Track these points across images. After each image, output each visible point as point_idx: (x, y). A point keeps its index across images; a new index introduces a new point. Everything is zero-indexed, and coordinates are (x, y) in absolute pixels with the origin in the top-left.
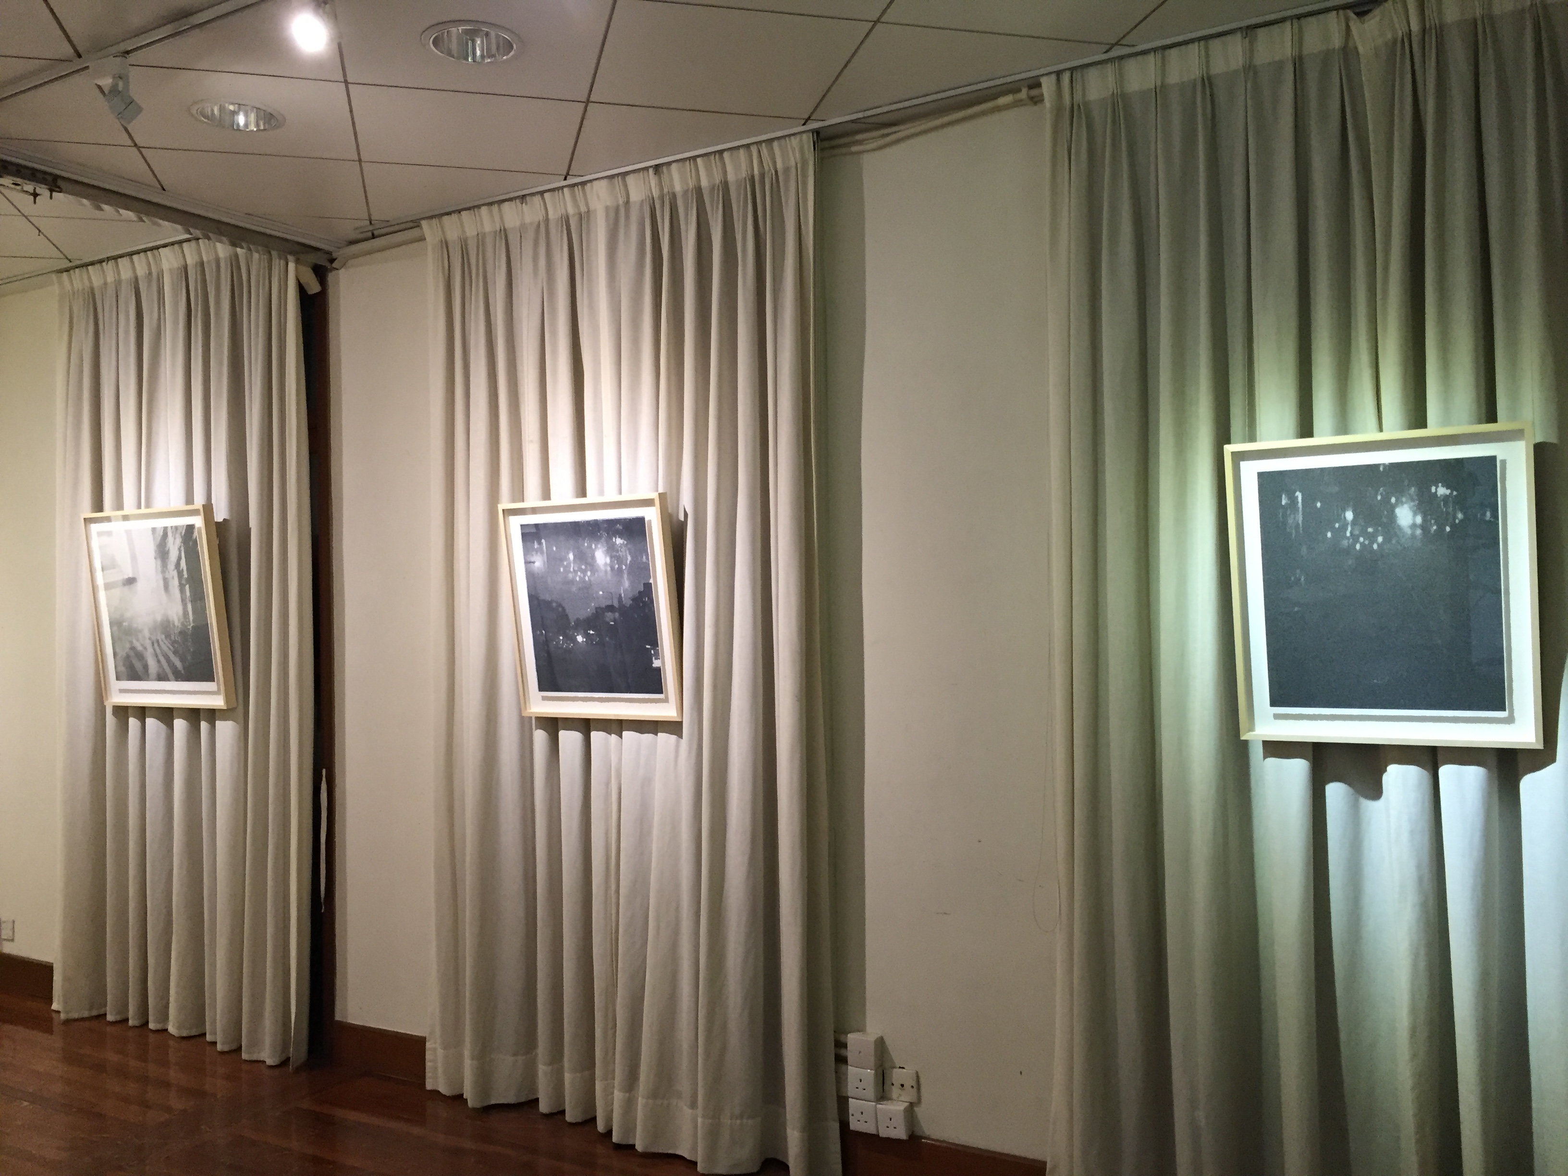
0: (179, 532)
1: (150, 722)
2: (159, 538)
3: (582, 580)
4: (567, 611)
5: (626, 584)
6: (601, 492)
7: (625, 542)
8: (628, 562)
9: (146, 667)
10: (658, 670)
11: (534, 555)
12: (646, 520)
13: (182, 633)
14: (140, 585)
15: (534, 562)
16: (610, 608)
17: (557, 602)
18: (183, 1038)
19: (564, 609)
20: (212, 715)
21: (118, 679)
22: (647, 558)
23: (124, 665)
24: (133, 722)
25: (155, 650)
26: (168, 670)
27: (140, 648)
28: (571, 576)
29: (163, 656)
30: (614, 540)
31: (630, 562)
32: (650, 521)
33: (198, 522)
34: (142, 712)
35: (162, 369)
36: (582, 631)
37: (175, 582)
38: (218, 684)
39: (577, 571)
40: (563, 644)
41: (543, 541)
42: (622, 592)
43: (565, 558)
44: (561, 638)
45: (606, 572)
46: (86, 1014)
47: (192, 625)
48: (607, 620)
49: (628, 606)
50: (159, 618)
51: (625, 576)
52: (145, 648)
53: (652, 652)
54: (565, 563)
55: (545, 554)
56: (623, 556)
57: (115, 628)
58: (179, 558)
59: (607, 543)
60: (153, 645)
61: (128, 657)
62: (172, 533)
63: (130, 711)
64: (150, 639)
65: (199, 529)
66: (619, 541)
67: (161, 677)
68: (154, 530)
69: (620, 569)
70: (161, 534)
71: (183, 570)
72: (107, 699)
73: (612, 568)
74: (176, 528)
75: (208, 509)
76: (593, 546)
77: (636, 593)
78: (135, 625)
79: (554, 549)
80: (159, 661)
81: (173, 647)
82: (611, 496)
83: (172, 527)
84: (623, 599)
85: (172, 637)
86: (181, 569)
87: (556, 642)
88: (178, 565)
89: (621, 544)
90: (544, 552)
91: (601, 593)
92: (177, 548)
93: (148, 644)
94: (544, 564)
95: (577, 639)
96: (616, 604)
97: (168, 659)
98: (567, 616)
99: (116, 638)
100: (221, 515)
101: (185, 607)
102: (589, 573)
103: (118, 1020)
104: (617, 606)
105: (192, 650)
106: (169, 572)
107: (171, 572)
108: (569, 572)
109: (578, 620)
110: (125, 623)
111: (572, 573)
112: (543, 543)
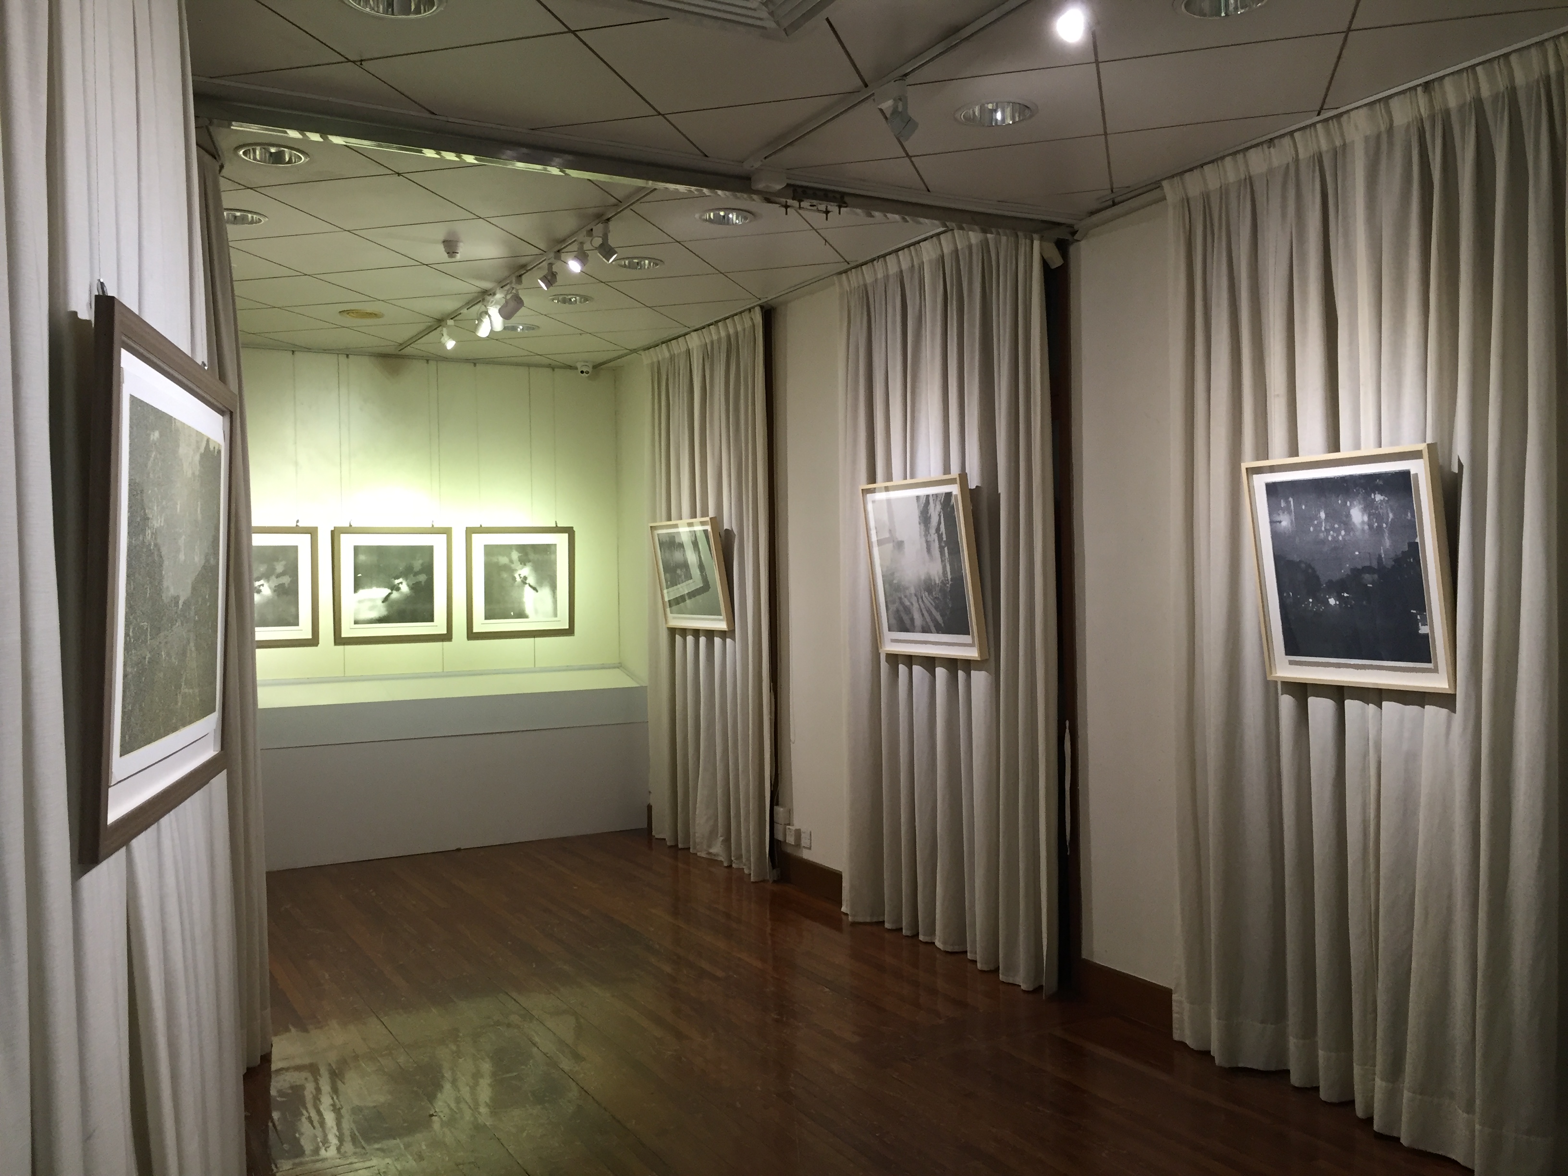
0: (939, 499)
1: (916, 669)
2: (922, 506)
3: (1335, 540)
4: (1318, 573)
5: (1387, 543)
6: (1357, 447)
7: (1386, 499)
8: (1390, 520)
9: (912, 620)
10: (1426, 636)
11: (1281, 514)
12: (1412, 473)
13: (943, 589)
14: (907, 548)
15: (1280, 522)
16: (1368, 569)
17: (1306, 563)
18: (947, 952)
19: (1313, 569)
20: (967, 665)
21: (890, 630)
22: (1413, 516)
23: (895, 618)
24: (902, 668)
25: (919, 605)
26: (931, 624)
27: (907, 603)
28: (1322, 535)
29: (927, 610)
30: (1373, 497)
31: (1392, 519)
32: (1416, 475)
33: (955, 489)
34: (910, 660)
35: (923, 355)
36: (1335, 594)
37: (936, 545)
38: (973, 637)
39: (1330, 530)
40: (1313, 607)
41: (1291, 499)
42: (1382, 551)
43: (1317, 517)
44: (1311, 600)
45: (1363, 530)
46: (868, 920)
47: (950, 583)
48: (1365, 582)
49: (1390, 567)
50: (923, 577)
51: (1386, 535)
52: (912, 604)
53: (1419, 617)
54: (1316, 522)
55: (1293, 513)
56: (1383, 513)
57: (887, 586)
58: (939, 523)
59: (1365, 499)
60: (918, 601)
61: (898, 611)
62: (933, 500)
63: (900, 659)
64: (916, 595)
65: (956, 496)
66: (1378, 498)
67: (925, 630)
68: (918, 497)
69: (1380, 527)
70: (924, 501)
71: (942, 533)
72: (881, 648)
73: (1371, 527)
74: (937, 495)
75: (963, 477)
76: (1348, 504)
77: (1399, 553)
78: (903, 583)
79: (1303, 507)
80: (923, 615)
81: (935, 602)
82: (1368, 449)
83: (933, 495)
84: (1384, 559)
85: (934, 593)
86: (941, 532)
87: (1305, 605)
88: (938, 529)
89: (1381, 500)
90: (1291, 511)
91: (1357, 553)
92: (937, 513)
93: (914, 599)
94: (1292, 523)
95: (1329, 602)
96: (1375, 564)
97: (930, 613)
98: (1318, 578)
99: (888, 594)
100: (974, 482)
101: (944, 568)
102: (1343, 533)
103: (894, 928)
104: (1376, 567)
105: (950, 606)
106: (930, 535)
107: (932, 535)
108: (1321, 531)
109: (1330, 582)
110: (895, 582)
111: (1323, 532)
112: (1290, 502)
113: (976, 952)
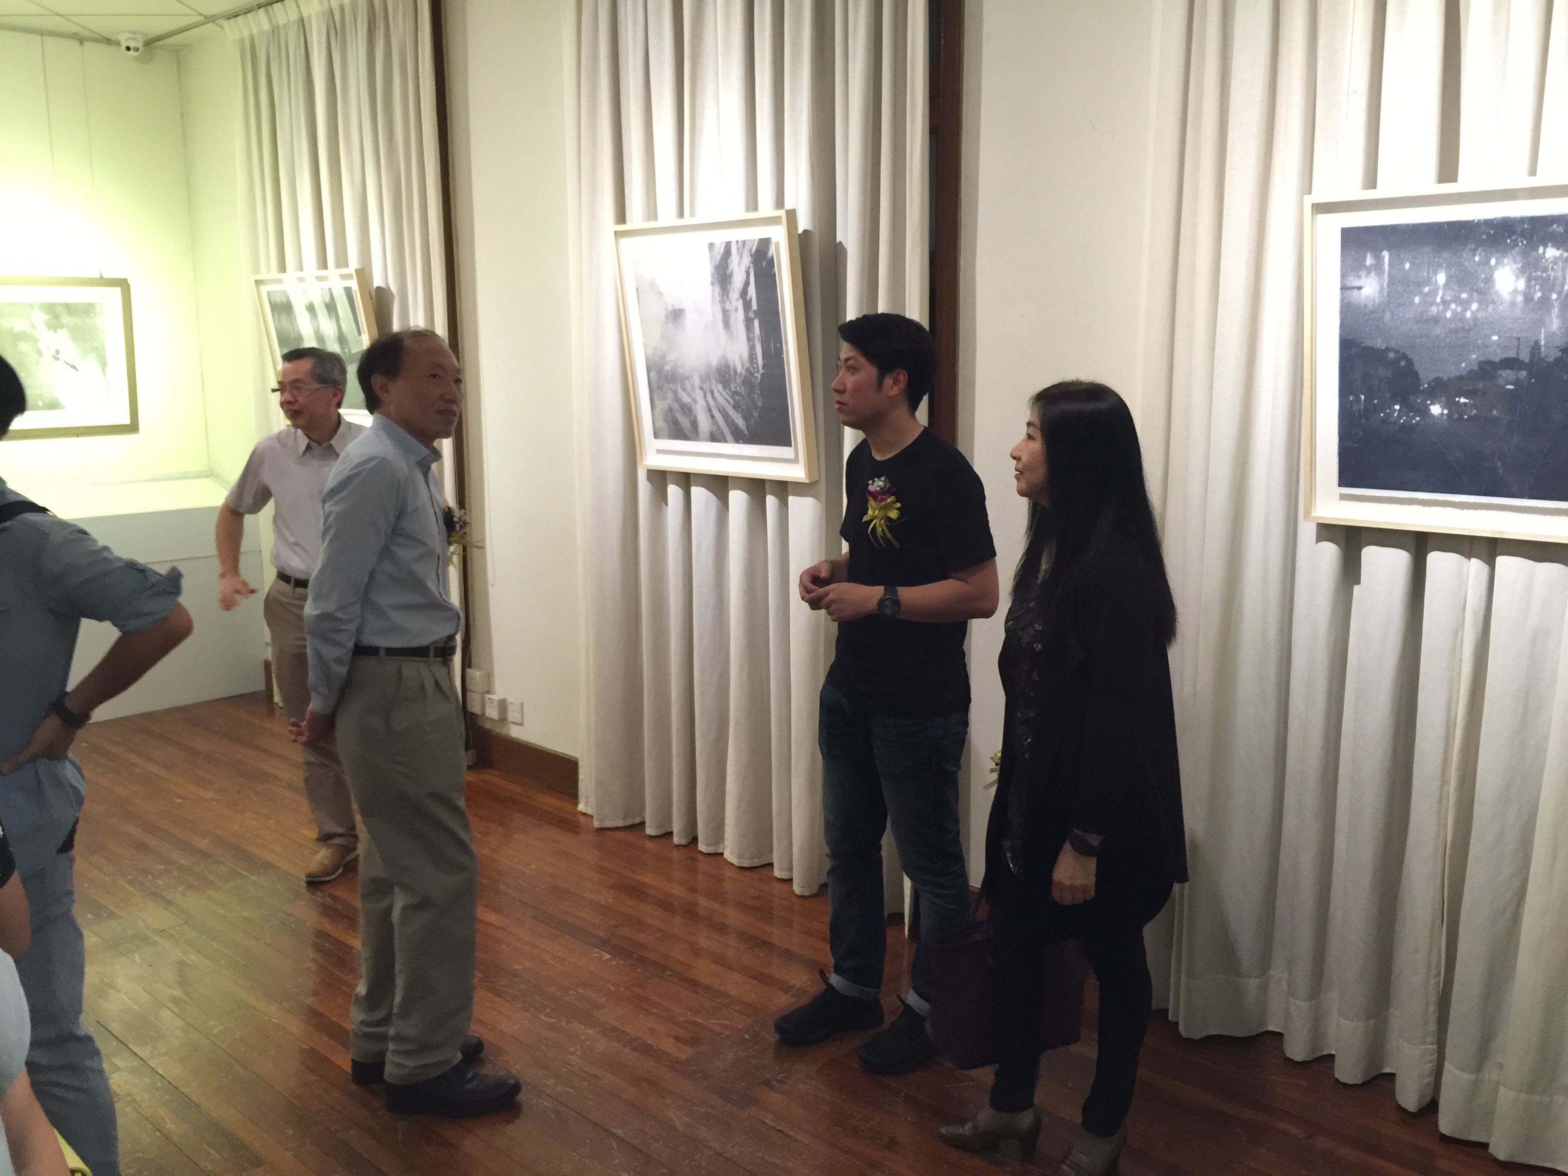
0: (747, 248)
1: (698, 493)
2: (719, 257)
3: (1458, 317)
4: (1416, 366)
5: (1555, 323)
6: (1490, 173)
9: (694, 424)
11: (1364, 276)
13: (747, 381)
14: (690, 319)
15: (1360, 288)
16: (1511, 363)
17: (1397, 352)
18: (743, 868)
19: (1410, 362)
20: (783, 488)
21: (656, 436)
23: (665, 420)
24: (674, 492)
25: (707, 402)
26: (726, 430)
27: (686, 399)
28: (1434, 310)
29: (720, 411)
30: (1541, 251)
33: (777, 234)
34: (686, 480)
36: (1443, 399)
37: (739, 317)
38: (797, 450)
39: (1450, 302)
40: (1400, 417)
41: (1386, 255)
42: (1543, 336)
43: (1429, 281)
44: (1398, 407)
45: (1513, 304)
46: (620, 823)
47: (761, 372)
48: (1501, 381)
49: (1551, 360)
50: (714, 362)
51: (1555, 311)
52: (695, 401)
54: (1426, 289)
55: (1386, 276)
56: (1555, 278)
57: (653, 374)
58: (747, 284)
59: (1525, 254)
60: (705, 396)
61: (670, 410)
62: (738, 249)
63: (669, 477)
64: (701, 388)
65: (778, 243)
66: (1552, 252)
67: (714, 438)
68: (709, 245)
69: (1545, 300)
70: (722, 251)
71: (751, 299)
72: (642, 460)
73: (1528, 298)
74: (744, 242)
75: (786, 214)
76: (1493, 262)
78: (680, 371)
79: (1407, 266)
80: (713, 417)
81: (734, 400)
82: (1512, 179)
83: (737, 242)
84: (1543, 349)
85: (733, 387)
86: (748, 298)
87: (1386, 414)
88: (744, 293)
89: (1555, 258)
90: (1383, 272)
91: (1495, 338)
92: (743, 269)
93: (698, 395)
94: (1381, 290)
95: (1429, 410)
96: (1525, 356)
97: (726, 416)
98: (1416, 375)
99: (655, 387)
100: (804, 223)
101: (752, 348)
102: (1475, 306)
103: (659, 834)
104: (1527, 360)
105: (759, 404)
106: (731, 302)
107: (734, 302)
108: (1433, 303)
109: (1438, 380)
110: (667, 368)
111: (1438, 305)
112: (1384, 256)
113: (791, 869)
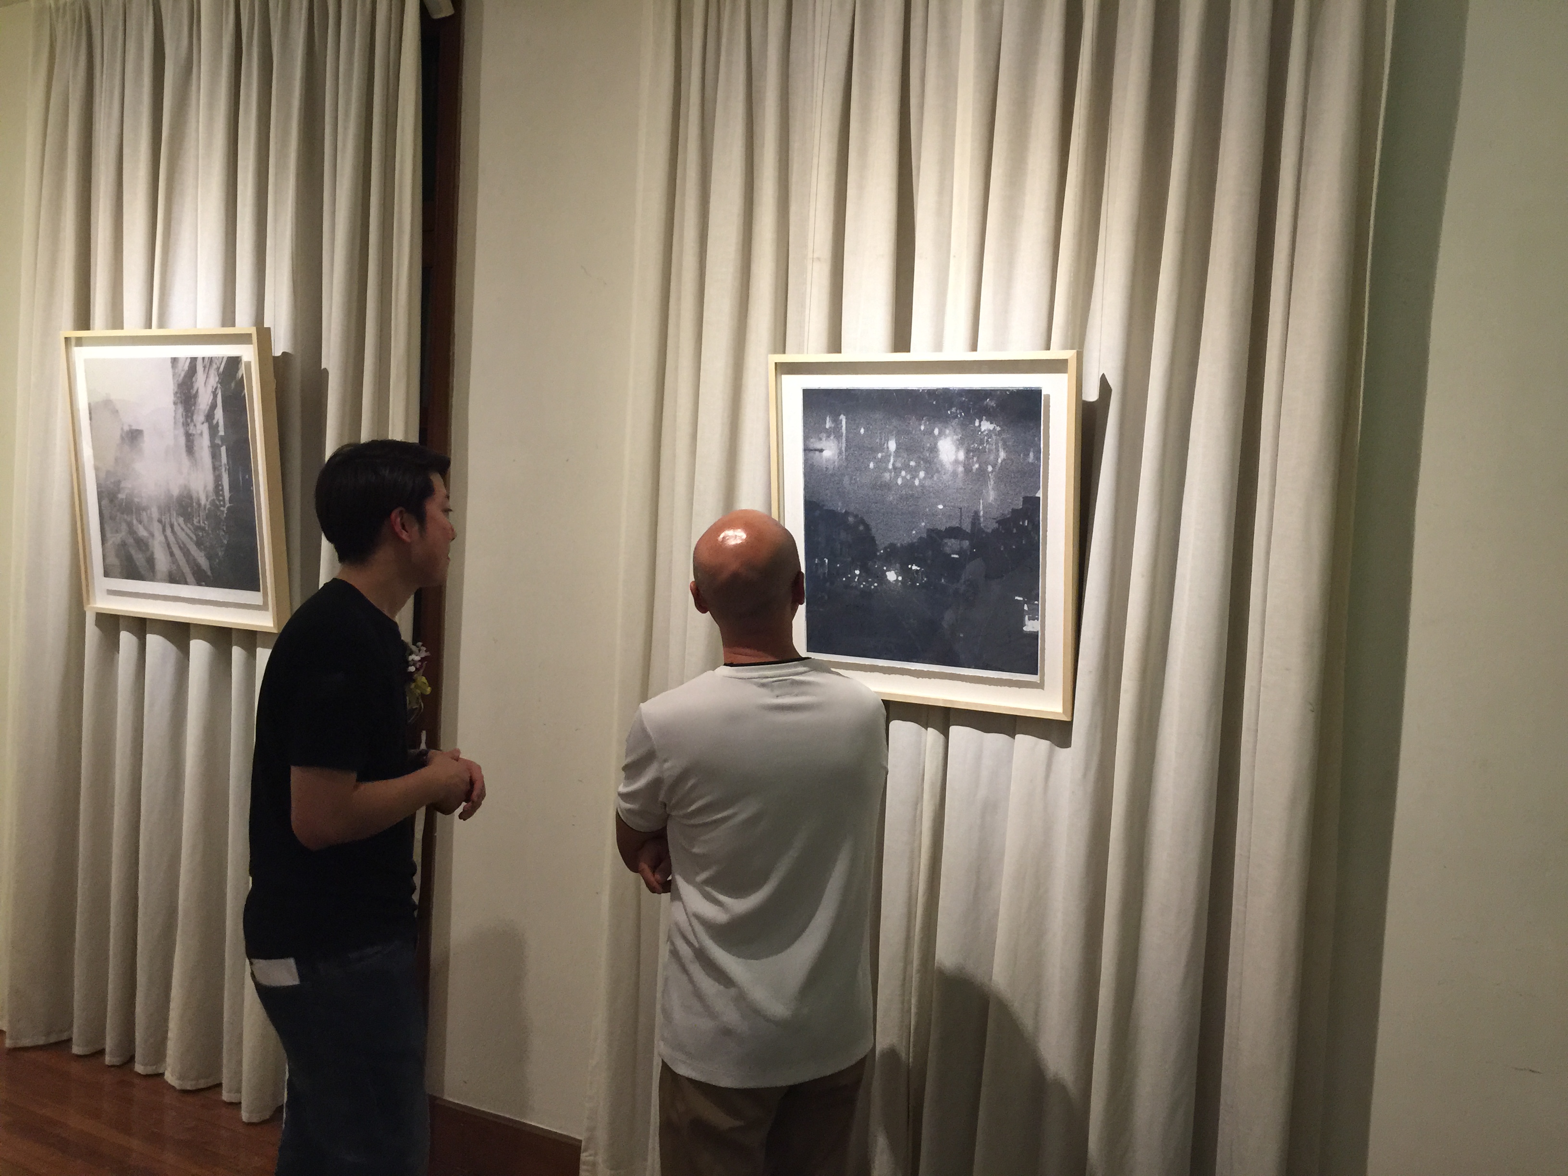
0: (215, 366)
1: (154, 641)
2: (183, 375)
3: (908, 484)
4: (873, 531)
5: (991, 495)
6: (939, 346)
7: (998, 429)
8: (1000, 461)
9: (151, 561)
10: (1034, 636)
11: (824, 438)
12: (1043, 393)
13: (213, 515)
14: (148, 443)
15: (821, 451)
16: (954, 532)
17: (856, 516)
18: (185, 1092)
19: (867, 527)
20: (249, 638)
21: (106, 574)
22: (1038, 458)
23: (117, 556)
24: (126, 639)
25: (166, 537)
26: (187, 570)
27: (142, 533)
28: (887, 476)
29: (180, 547)
30: (977, 424)
31: (1004, 460)
32: (1048, 397)
33: (248, 353)
34: (141, 626)
35: (192, 124)
36: (898, 565)
37: (204, 443)
38: (265, 595)
39: (901, 469)
40: (860, 582)
41: (843, 418)
42: (981, 507)
43: (881, 447)
44: (857, 572)
45: (955, 474)
46: (41, 1042)
47: (228, 505)
48: (947, 550)
49: (989, 531)
50: (176, 492)
51: (991, 483)
52: (152, 535)
53: (1026, 608)
54: (880, 455)
55: (844, 439)
56: (991, 450)
57: (105, 502)
58: (213, 406)
59: (963, 426)
60: (164, 530)
61: (124, 544)
62: (205, 367)
63: (122, 622)
64: (160, 521)
65: (248, 365)
66: (986, 426)
67: (174, 578)
68: (174, 360)
69: (982, 471)
70: (186, 367)
71: (218, 423)
72: (88, 603)
73: (968, 470)
74: (211, 359)
75: (264, 337)
76: (936, 431)
77: (1007, 511)
78: (136, 500)
79: (862, 431)
80: (172, 554)
81: (197, 536)
83: (203, 358)
84: (982, 520)
85: (195, 521)
86: (215, 422)
87: (847, 578)
88: (210, 417)
89: (990, 431)
90: (842, 436)
91: (941, 507)
92: (210, 389)
93: (156, 528)
94: (840, 453)
95: (886, 576)
96: (967, 526)
97: (186, 553)
98: (873, 539)
99: (107, 516)
100: (281, 345)
101: (218, 479)
102: (922, 474)
103: (88, 1053)
104: (968, 530)
105: (225, 542)
106: (195, 425)
107: (199, 426)
108: (886, 469)
109: (892, 546)
110: (121, 496)
111: (890, 471)
112: (841, 420)
113: (239, 1091)
